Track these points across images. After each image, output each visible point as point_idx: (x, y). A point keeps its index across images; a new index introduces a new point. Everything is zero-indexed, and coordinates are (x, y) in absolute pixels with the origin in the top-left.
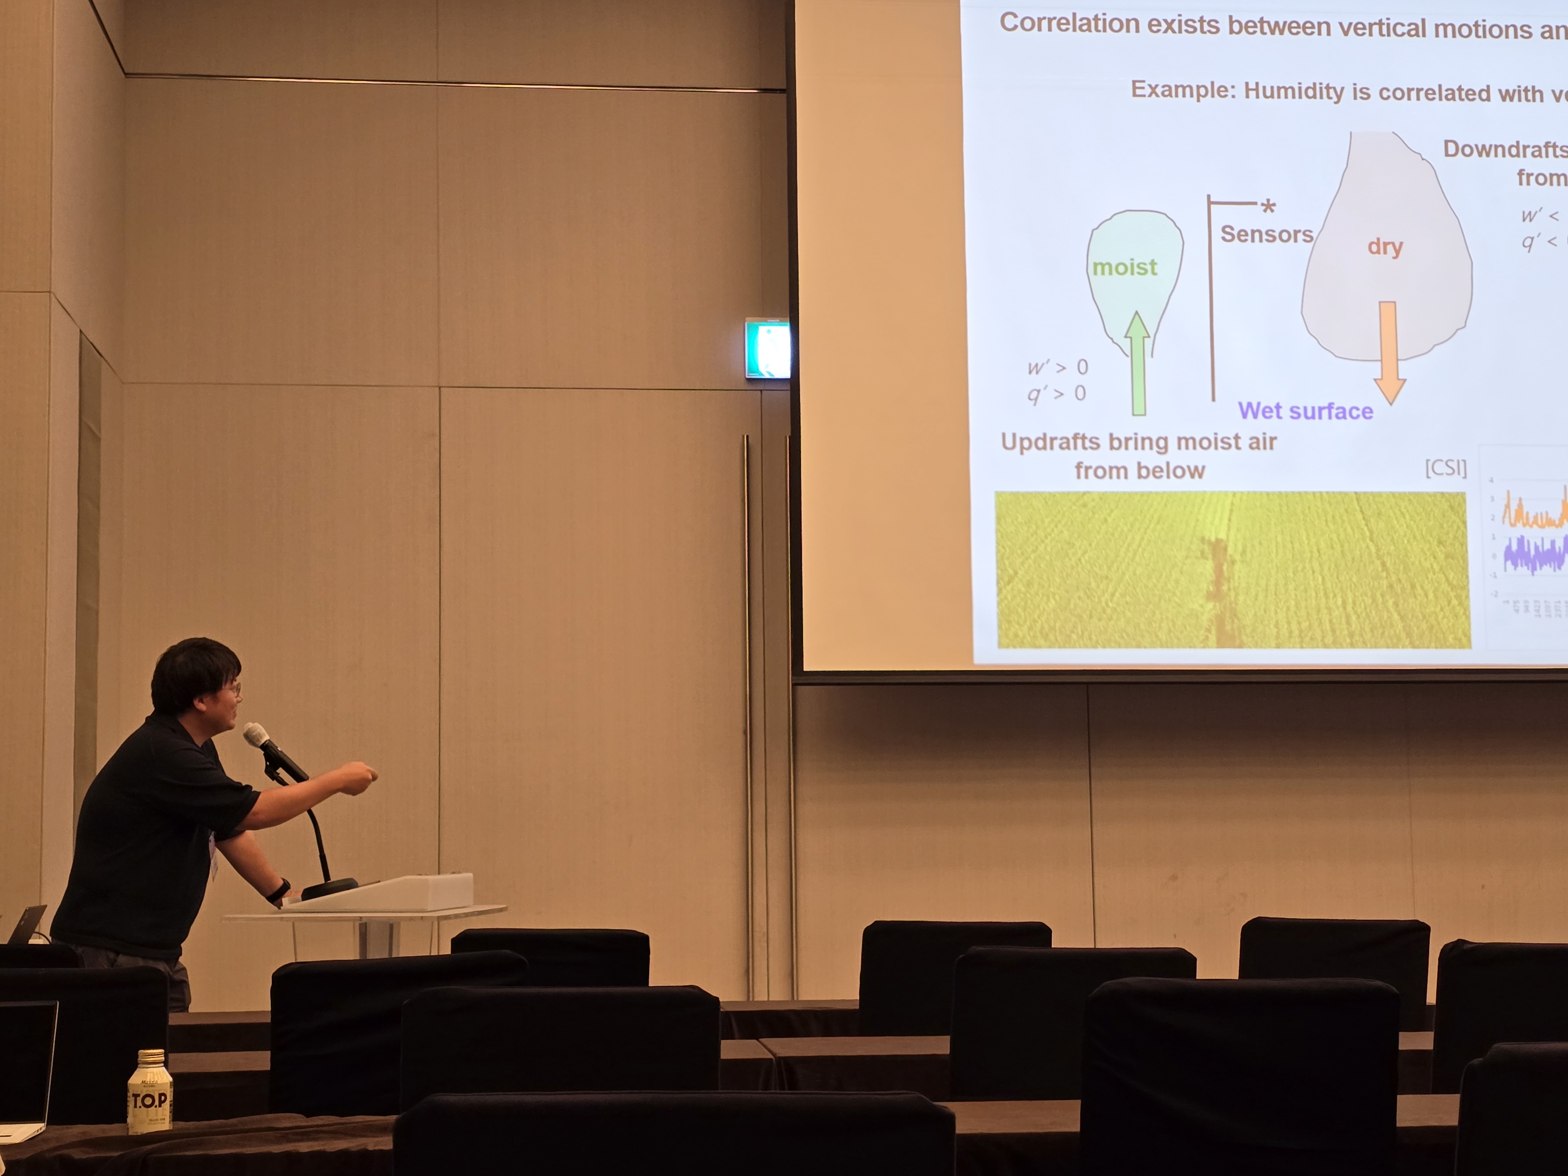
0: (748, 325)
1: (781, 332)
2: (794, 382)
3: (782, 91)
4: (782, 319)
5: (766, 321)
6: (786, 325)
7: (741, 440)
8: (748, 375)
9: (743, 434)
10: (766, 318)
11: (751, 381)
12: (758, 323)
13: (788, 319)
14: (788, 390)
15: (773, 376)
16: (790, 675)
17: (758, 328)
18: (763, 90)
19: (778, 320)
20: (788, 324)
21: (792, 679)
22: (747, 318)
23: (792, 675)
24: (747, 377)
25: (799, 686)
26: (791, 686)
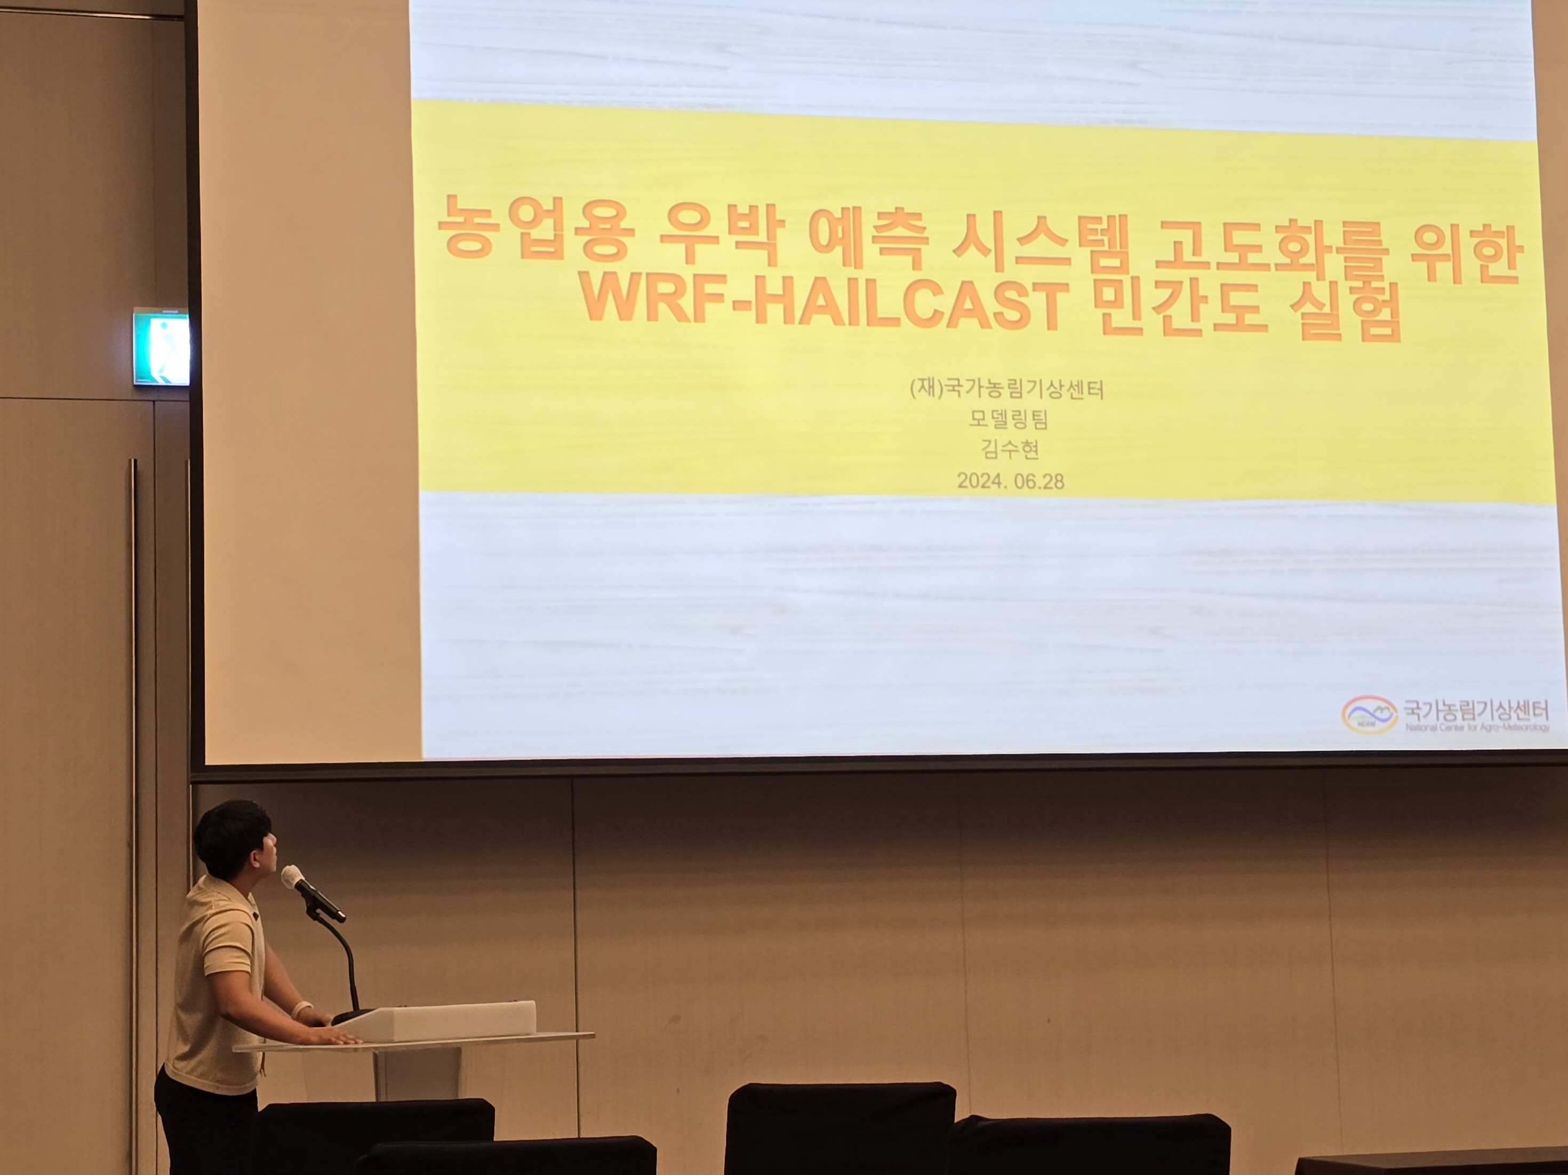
0: (136, 316)
1: (179, 327)
2: (194, 390)
3: (180, 18)
4: (181, 309)
5: (161, 312)
6: (185, 318)
7: (127, 465)
8: (136, 382)
9: (130, 458)
10: (161, 309)
11: (140, 388)
12: (151, 315)
13: (188, 310)
14: (187, 401)
15: (170, 383)
16: (190, 773)
17: (150, 321)
18: (158, 17)
19: (176, 312)
20: (187, 316)
21: (192, 777)
22: (135, 309)
23: (192, 772)
24: (135, 383)
25: (201, 786)
26: (191, 786)
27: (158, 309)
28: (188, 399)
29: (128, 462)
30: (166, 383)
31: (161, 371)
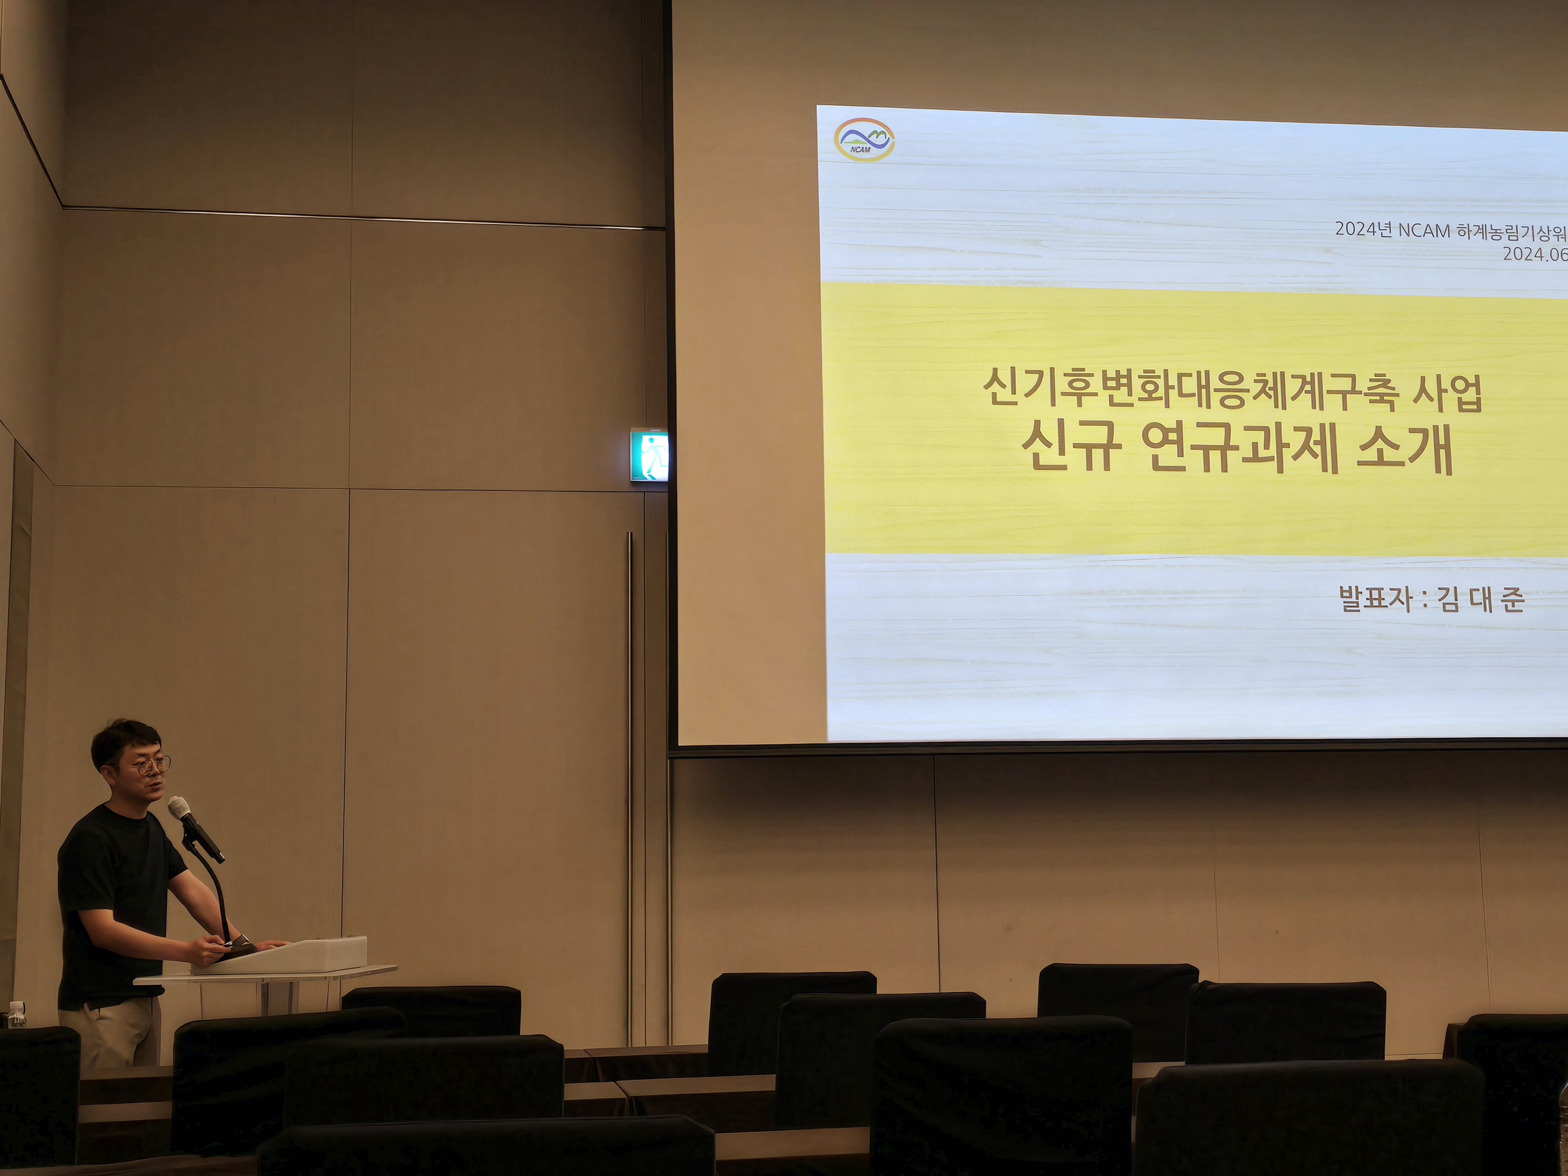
0: (632, 434)
1: (662, 440)
2: (671, 486)
3: (662, 229)
4: (663, 429)
5: (648, 431)
6: (666, 435)
7: (625, 538)
9: (628, 531)
10: (649, 428)
11: (635, 484)
12: (641, 434)
13: (667, 429)
14: (666, 492)
15: (655, 479)
16: (668, 750)
17: (642, 437)
18: (648, 228)
19: (659, 430)
20: (667, 433)
21: (669, 754)
22: (632, 428)
23: (669, 750)
24: (631, 480)
25: (675, 760)
26: (668, 760)
27: (647, 428)
28: (667, 490)
29: (626, 534)
30: (653, 479)
31: (649, 472)
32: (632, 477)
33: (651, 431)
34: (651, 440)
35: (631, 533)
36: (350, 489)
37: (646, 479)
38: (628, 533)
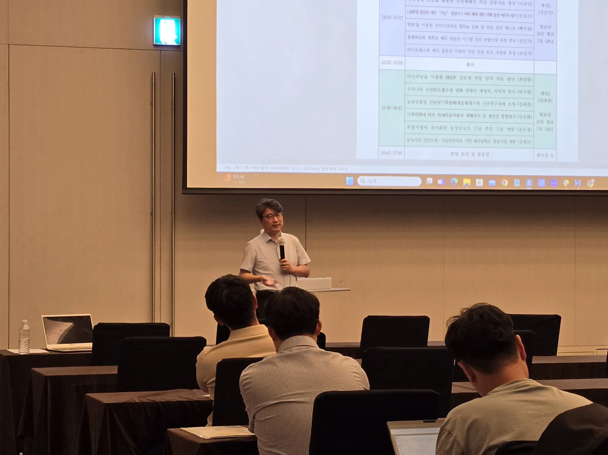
0: (155, 19)
11: (156, 46)
17: (160, 20)
19: (170, 17)
22: (155, 16)
24: (154, 44)
27: (162, 16)
28: (180, 50)
29: (152, 73)
30: (166, 44)
31: (164, 39)
32: (155, 42)
33: (165, 17)
34: (165, 22)
35: (155, 73)
36: (9, 45)
37: (162, 43)
38: (153, 73)
